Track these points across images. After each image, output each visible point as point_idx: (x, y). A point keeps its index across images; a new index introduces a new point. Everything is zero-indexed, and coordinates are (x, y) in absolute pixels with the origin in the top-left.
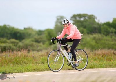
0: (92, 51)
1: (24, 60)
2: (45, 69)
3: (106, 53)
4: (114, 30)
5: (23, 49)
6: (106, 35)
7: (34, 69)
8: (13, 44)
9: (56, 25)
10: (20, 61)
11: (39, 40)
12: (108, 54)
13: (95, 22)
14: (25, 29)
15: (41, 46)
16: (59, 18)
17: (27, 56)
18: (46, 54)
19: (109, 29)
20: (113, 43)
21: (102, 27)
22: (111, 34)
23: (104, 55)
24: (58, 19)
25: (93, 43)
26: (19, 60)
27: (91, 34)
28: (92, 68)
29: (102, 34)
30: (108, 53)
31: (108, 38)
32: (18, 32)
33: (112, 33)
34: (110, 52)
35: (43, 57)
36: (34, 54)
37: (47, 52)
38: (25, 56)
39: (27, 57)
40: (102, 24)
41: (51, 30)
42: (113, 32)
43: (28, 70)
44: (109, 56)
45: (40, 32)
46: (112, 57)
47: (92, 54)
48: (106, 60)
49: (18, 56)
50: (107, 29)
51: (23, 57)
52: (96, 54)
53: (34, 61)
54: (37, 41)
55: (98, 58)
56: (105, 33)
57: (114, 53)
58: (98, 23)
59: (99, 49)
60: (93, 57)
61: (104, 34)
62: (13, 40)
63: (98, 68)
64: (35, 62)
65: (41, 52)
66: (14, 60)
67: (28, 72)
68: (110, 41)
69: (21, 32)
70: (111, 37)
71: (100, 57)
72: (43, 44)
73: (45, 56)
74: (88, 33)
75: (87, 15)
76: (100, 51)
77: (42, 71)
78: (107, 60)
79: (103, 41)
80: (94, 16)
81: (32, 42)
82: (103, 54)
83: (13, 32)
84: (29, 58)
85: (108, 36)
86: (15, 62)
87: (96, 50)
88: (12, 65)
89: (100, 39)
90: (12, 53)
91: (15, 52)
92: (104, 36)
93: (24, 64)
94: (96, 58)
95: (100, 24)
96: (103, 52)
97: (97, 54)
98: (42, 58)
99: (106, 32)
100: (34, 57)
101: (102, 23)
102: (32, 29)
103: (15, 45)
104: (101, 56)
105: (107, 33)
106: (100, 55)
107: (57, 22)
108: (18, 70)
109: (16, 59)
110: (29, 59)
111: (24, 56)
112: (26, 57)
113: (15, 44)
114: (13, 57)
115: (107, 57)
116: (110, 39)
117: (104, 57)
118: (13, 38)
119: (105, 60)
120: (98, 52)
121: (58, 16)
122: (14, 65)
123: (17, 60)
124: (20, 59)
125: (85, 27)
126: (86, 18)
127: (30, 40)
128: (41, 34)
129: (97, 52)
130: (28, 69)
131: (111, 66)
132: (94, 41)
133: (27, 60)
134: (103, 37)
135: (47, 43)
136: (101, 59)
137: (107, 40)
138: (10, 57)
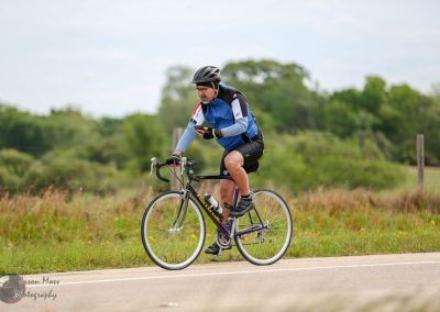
0: (296, 195)
1: (53, 226)
2: (129, 259)
3: (346, 202)
4: (370, 118)
5: (50, 187)
6: (343, 137)
7: (92, 261)
8: (12, 168)
9: (166, 101)
10: (39, 230)
11: (106, 153)
12: (352, 206)
13: (305, 88)
14: (53, 112)
15: (111, 175)
16: (176, 74)
17: (64, 214)
18: (130, 206)
19: (351, 115)
20: (367, 163)
21: (327, 108)
22: (360, 132)
23: (335, 210)
24: (172, 79)
25: (297, 165)
26: (35, 227)
27: (290, 133)
28: (297, 256)
29: (329, 133)
30: (352, 200)
31: (351, 146)
32: (30, 126)
33: (363, 128)
34: (358, 199)
35: (122, 217)
36: (87, 204)
37: (135, 200)
38: (56, 214)
39: (65, 218)
40: (326, 96)
41: (148, 117)
42: (368, 124)
43: (69, 265)
44: (355, 214)
45: (109, 126)
46: (366, 215)
47: (295, 205)
48: (343, 225)
49: (30, 213)
50: (345, 116)
51: (50, 217)
52: (310, 206)
53: (90, 230)
54: (98, 157)
55: (317, 219)
56: (340, 129)
57: (372, 203)
58: (314, 93)
59: (320, 189)
60: (300, 215)
61: (334, 132)
62: (12, 153)
63: (319, 256)
64: (91, 234)
65: (113, 197)
66: (17, 227)
67: (70, 270)
68: (357, 159)
69: (41, 124)
70: (361, 144)
71: (325, 215)
72: (120, 168)
73: (128, 214)
74: (280, 130)
75: (275, 64)
76: (322, 195)
77: (118, 265)
78: (347, 225)
79: (332, 159)
80: (301, 68)
81: (79, 162)
82: (334, 205)
83: (12, 124)
84: (72, 219)
85: (348, 140)
86: (22, 234)
87: (310, 191)
88: (11, 245)
89: (320, 152)
90: (11, 202)
91: (20, 197)
92: (336, 139)
93: (54, 242)
94: (311, 218)
95: (322, 98)
96: (334, 200)
97: (314, 205)
98: (117, 219)
99: (343, 125)
100: (87, 215)
101: (326, 92)
102: (78, 114)
103: (16, 172)
104: (329, 211)
105: (347, 130)
106: (323, 207)
107: (167, 89)
108: (32, 265)
109: (25, 224)
110: (72, 225)
111: (52, 212)
112: (60, 218)
113: (19, 168)
114: (13, 214)
115: (348, 216)
116: (357, 150)
117: (338, 217)
118: (10, 146)
119: (339, 227)
120: (317, 199)
121: (172, 69)
122: (16, 245)
123: (29, 225)
124: (40, 224)
125: (268, 109)
126: (274, 75)
127: (72, 152)
128: (110, 133)
129: (313, 199)
130: (68, 261)
131: (361, 249)
132: (300, 157)
133: (63, 225)
134: (332, 141)
135: (133, 163)
136: (326, 223)
137: (345, 155)
138: (4, 216)
